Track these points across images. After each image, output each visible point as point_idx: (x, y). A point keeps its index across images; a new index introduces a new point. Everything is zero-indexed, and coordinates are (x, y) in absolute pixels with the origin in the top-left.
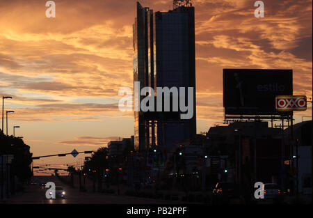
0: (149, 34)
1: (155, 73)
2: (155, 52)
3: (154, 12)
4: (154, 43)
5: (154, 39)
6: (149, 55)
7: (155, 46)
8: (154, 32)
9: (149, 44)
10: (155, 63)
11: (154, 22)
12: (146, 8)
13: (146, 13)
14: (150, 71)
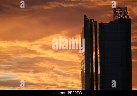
0: (94, 41)
1: (99, 72)
2: (98, 56)
3: (98, 23)
4: (98, 48)
5: (98, 45)
6: (94, 57)
7: (98, 51)
8: (98, 39)
9: (94, 49)
10: (99, 65)
11: (98, 31)
12: (91, 20)
13: (92, 23)
14: (94, 71)
